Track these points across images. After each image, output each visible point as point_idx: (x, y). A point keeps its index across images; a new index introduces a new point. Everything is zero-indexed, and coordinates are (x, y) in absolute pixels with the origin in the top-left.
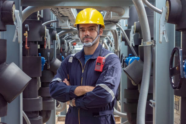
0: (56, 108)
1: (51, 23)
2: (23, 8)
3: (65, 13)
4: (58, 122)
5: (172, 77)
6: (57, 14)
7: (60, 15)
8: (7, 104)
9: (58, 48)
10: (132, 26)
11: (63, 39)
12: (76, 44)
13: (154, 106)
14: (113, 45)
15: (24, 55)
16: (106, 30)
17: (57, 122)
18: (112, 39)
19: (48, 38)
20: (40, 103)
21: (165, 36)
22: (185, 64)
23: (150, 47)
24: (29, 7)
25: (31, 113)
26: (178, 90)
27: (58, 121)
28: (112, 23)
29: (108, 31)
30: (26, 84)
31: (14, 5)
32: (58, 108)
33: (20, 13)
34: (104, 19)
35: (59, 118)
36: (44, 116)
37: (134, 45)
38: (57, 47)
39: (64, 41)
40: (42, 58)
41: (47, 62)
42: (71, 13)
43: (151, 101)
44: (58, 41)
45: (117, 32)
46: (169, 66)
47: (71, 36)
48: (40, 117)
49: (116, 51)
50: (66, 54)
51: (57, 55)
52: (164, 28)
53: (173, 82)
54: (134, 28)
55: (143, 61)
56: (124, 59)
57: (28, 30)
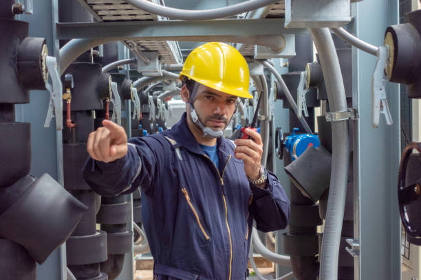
0: (134, 246)
2: (62, 44)
3: (153, 44)
5: (405, 208)
6: (135, 49)
7: (141, 49)
8: (35, 266)
9: (136, 116)
10: (302, 73)
11: (145, 92)
12: (171, 97)
13: (357, 253)
15: (64, 140)
17: (136, 272)
19: (116, 101)
20: (102, 245)
21: (385, 112)
23: (345, 123)
24: (73, 41)
25: (83, 267)
27: (137, 269)
28: (253, 60)
31: (44, 45)
32: (137, 244)
35: (138, 262)
36: (110, 268)
37: (307, 115)
38: (135, 114)
39: (148, 98)
43: (349, 240)
44: (136, 100)
47: (161, 84)
48: (102, 276)
49: (263, 118)
50: (152, 125)
51: (132, 128)
52: (382, 94)
53: (408, 220)
54: (306, 77)
56: (282, 139)
57: (72, 86)
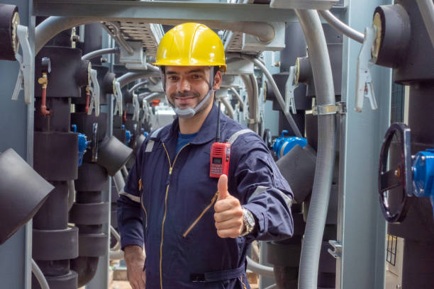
0: (110, 251)
1: (103, 56)
2: (39, 21)
3: (137, 32)
4: (115, 282)
5: (385, 194)
6: (118, 35)
7: (125, 38)
9: (118, 112)
10: (292, 68)
11: (130, 91)
12: (160, 101)
13: (339, 254)
14: (246, 107)
15: (38, 128)
16: (229, 73)
17: (112, 283)
18: (243, 94)
19: (95, 90)
20: (73, 240)
21: (369, 95)
22: (416, 162)
23: (332, 117)
24: (51, 18)
25: (52, 263)
26: (398, 223)
27: (114, 279)
28: (243, 58)
29: (234, 75)
30: (42, 201)
31: (16, 14)
32: (115, 250)
33: (31, 31)
34: (227, 48)
35: (116, 273)
36: (82, 271)
37: (294, 112)
38: (116, 110)
39: (132, 97)
40: (80, 135)
41: (91, 145)
42: (149, 34)
43: (331, 242)
44: (118, 95)
45: (255, 77)
46: (378, 167)
47: (148, 84)
48: (71, 274)
49: (252, 121)
50: (136, 126)
51: (114, 127)
52: (367, 77)
53: (387, 206)
54: (295, 72)
55: (316, 150)
56: (270, 141)
57: (49, 70)
